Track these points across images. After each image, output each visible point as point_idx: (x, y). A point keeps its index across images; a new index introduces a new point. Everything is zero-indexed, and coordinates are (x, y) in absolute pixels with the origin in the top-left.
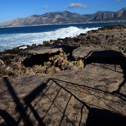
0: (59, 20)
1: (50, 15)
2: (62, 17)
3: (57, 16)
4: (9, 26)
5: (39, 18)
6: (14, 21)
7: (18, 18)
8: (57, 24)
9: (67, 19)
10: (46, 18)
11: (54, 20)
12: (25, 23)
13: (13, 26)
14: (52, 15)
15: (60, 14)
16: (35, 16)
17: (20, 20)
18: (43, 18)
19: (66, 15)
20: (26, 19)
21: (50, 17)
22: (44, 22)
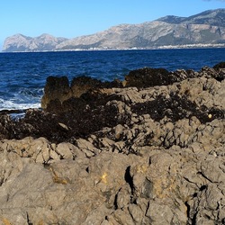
1: (217, 16)
4: (93, 46)
5: (183, 25)
6: (110, 34)
7: (120, 26)
10: (204, 27)
12: (139, 40)
13: (105, 48)
16: (170, 19)
17: (126, 31)
18: (196, 27)
20: (143, 28)
21: (215, 24)
22: (198, 38)
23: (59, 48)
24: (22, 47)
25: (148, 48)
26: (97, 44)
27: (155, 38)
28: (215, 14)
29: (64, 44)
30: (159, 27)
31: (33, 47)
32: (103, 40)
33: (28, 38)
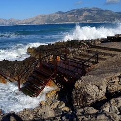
0: (87, 17)
1: (77, 12)
2: (90, 14)
3: (85, 14)
4: (30, 23)
5: (64, 15)
6: (37, 18)
7: (41, 15)
8: (84, 22)
9: (97, 16)
10: (72, 15)
11: (81, 18)
12: (48, 20)
13: (35, 24)
14: (79, 12)
15: (89, 10)
17: (43, 17)
18: (69, 15)
19: (95, 12)
20: (50, 16)
21: (76, 14)
22: (70, 20)
23: (17, 24)
24: (3, 24)
25: (51, 24)
26: (32, 22)
27: (54, 20)
28: (76, 10)
29: (19, 22)
30: (55, 15)
31: (7, 24)
32: (35, 21)
33: (5, 20)
